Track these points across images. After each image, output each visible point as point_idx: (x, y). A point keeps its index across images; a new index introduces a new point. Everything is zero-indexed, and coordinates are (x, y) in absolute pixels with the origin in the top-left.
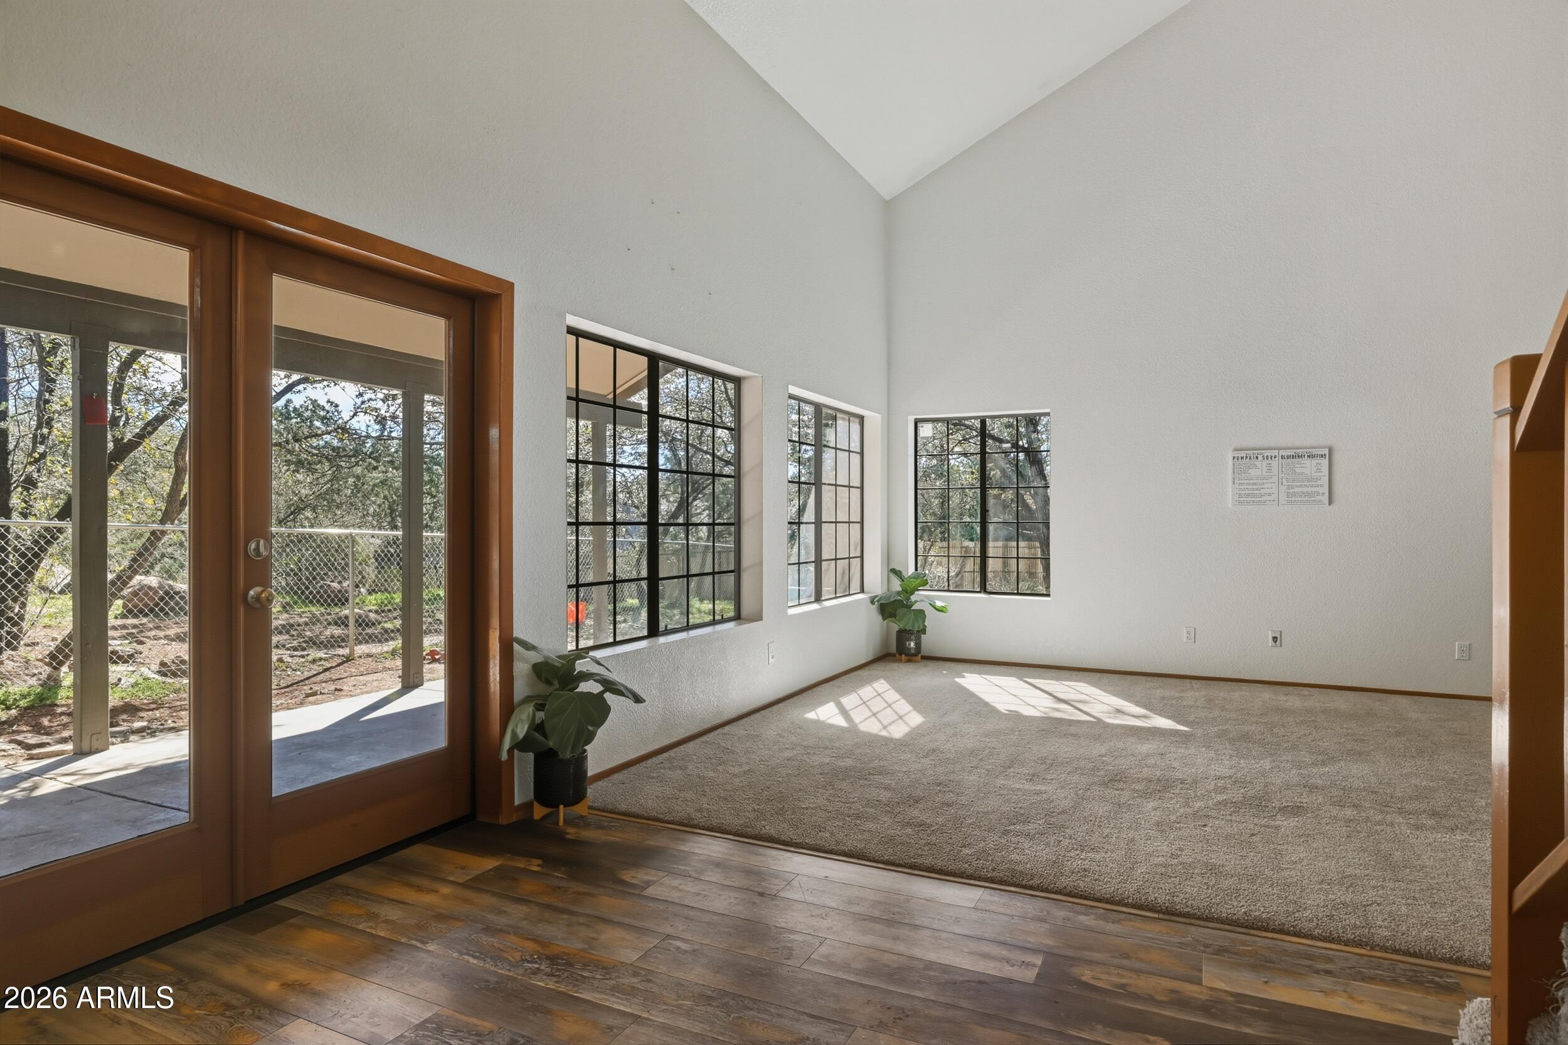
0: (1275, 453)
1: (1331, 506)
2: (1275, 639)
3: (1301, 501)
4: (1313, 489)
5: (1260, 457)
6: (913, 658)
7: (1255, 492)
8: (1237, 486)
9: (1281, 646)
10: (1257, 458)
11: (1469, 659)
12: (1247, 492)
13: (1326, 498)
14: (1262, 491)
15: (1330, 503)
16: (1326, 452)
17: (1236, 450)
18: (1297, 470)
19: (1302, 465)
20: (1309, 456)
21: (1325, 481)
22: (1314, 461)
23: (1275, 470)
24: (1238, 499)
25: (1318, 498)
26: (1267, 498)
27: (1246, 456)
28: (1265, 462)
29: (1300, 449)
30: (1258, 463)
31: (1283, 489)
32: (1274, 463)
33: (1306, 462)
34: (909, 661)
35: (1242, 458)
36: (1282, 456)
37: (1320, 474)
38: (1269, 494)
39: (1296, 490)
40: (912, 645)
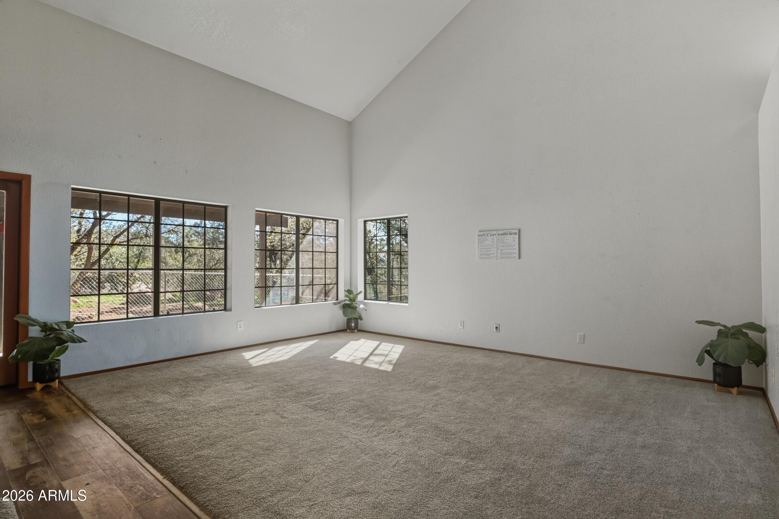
0: (495, 232)
1: (520, 260)
2: (497, 328)
3: (507, 257)
4: (511, 251)
5: (489, 235)
6: (353, 331)
7: (487, 253)
8: (479, 250)
9: (499, 332)
10: (488, 235)
11: (584, 342)
12: (484, 253)
13: (517, 257)
14: (490, 252)
15: (519, 258)
16: (517, 231)
17: (480, 231)
18: (505, 241)
19: (507, 239)
20: (509, 234)
21: (517, 246)
22: (512, 236)
23: (495, 241)
24: (480, 256)
25: (513, 255)
26: (491, 255)
27: (483, 234)
28: (491, 237)
29: (507, 230)
30: (488, 238)
31: (499, 251)
32: (495, 237)
33: (508, 236)
34: (353, 332)
35: (482, 235)
36: (499, 235)
37: (515, 243)
38: (493, 254)
39: (505, 251)
40: (353, 325)
